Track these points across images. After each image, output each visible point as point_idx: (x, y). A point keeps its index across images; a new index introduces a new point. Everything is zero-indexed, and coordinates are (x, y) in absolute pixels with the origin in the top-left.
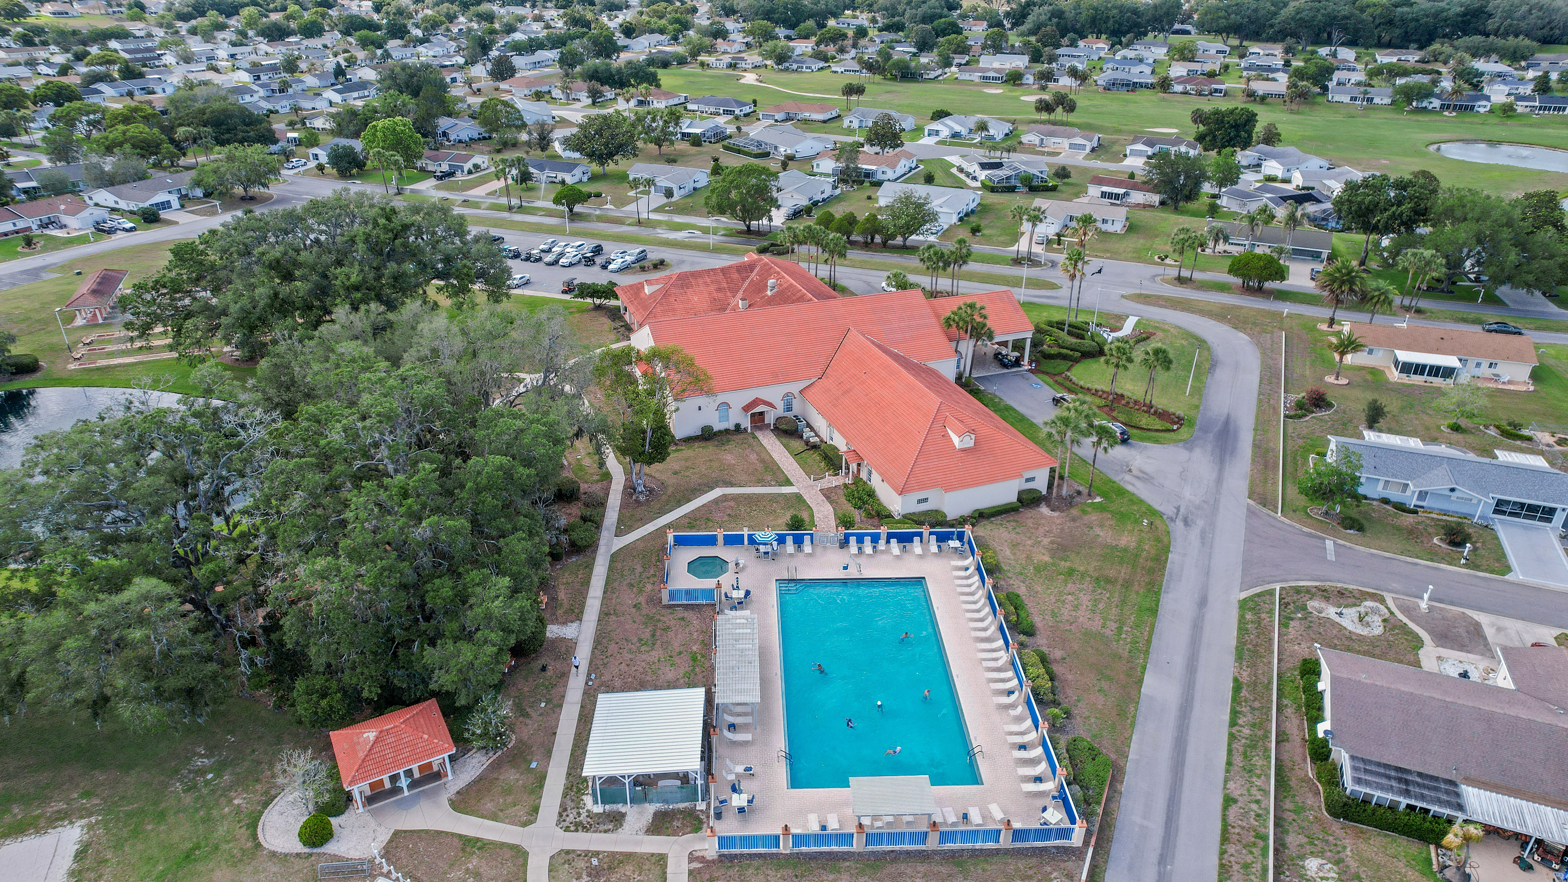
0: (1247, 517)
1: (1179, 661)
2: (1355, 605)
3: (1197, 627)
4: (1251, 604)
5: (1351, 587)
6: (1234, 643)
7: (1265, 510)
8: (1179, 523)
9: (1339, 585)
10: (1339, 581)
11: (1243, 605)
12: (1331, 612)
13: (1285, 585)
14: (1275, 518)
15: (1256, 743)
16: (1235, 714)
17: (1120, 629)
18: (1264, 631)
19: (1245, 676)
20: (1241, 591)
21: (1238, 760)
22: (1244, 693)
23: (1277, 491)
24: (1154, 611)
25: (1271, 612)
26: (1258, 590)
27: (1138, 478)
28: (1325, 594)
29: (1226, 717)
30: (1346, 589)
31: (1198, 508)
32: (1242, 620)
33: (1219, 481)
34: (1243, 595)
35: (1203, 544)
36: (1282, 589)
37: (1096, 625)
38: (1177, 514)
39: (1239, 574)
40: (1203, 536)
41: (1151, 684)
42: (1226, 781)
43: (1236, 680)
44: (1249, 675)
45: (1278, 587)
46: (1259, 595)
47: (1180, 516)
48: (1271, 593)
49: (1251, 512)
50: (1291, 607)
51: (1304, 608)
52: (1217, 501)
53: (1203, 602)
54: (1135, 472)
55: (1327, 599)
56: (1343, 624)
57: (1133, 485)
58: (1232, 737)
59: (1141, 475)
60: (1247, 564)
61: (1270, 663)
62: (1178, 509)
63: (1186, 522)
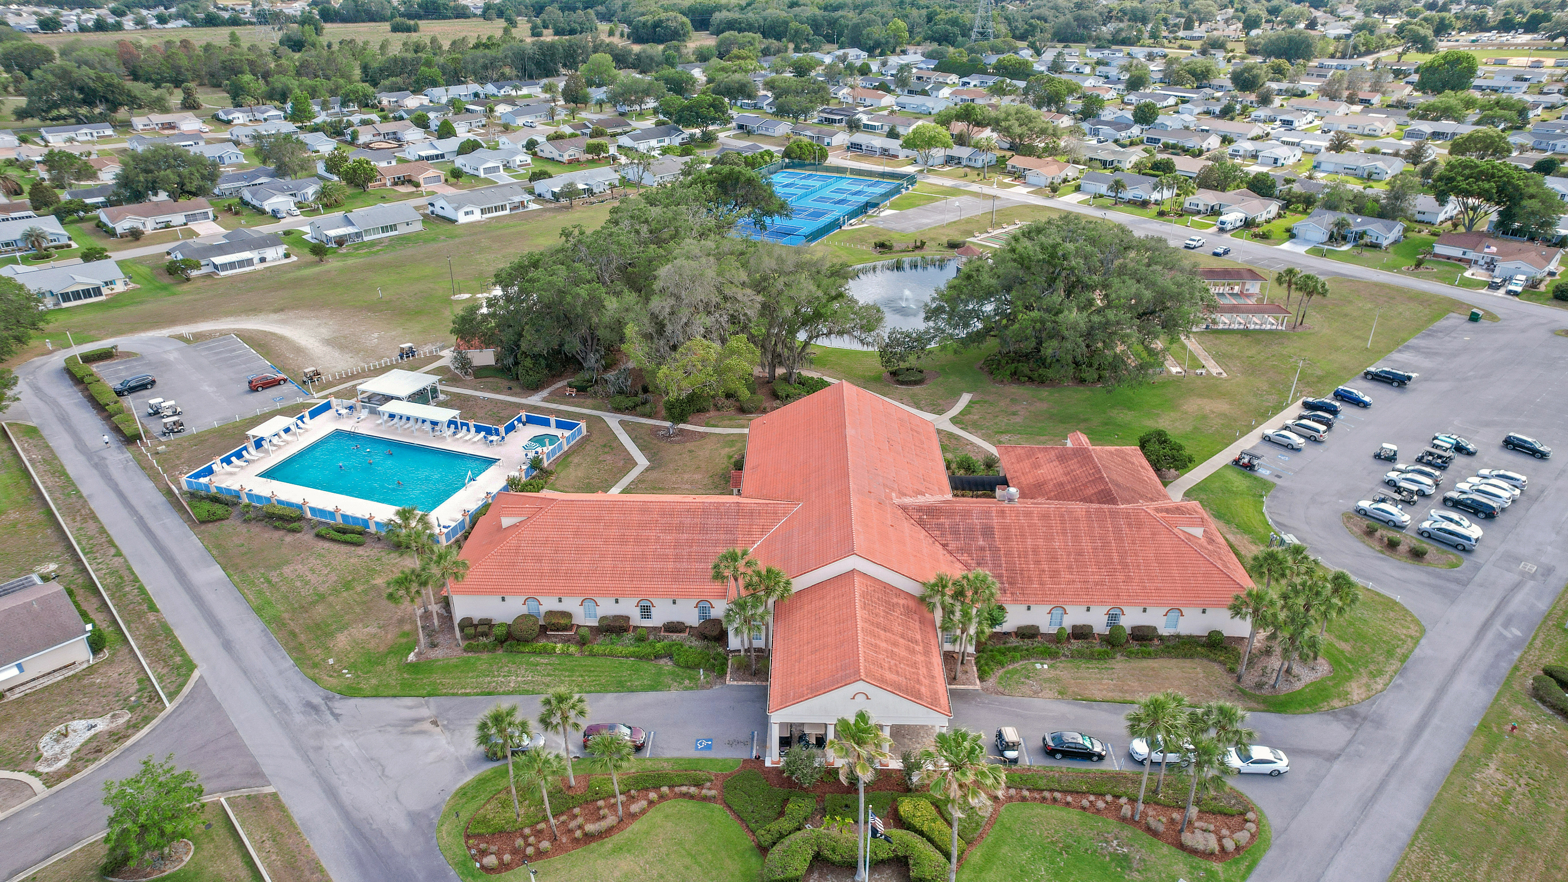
0: (256, 765)
1: (210, 597)
2: (78, 751)
3: (216, 626)
4: (183, 671)
5: (92, 768)
6: (176, 633)
7: (245, 792)
8: (317, 700)
9: (104, 761)
10: (106, 766)
11: (190, 666)
12: (102, 725)
13: (162, 715)
14: (224, 791)
15: (117, 590)
16: (142, 590)
17: (269, 582)
18: (157, 658)
19: (152, 617)
20: (201, 677)
21: (125, 574)
22: (145, 607)
23: (249, 835)
24: (258, 611)
25: (160, 679)
26: (186, 690)
27: (417, 720)
28: (117, 737)
29: (148, 588)
30: (95, 759)
31: (318, 735)
32: (181, 651)
33: (331, 793)
34: (196, 674)
35: (276, 698)
36: (164, 707)
37: (287, 570)
38: (329, 708)
39: (215, 691)
40: (283, 706)
41: (217, 572)
42: (126, 561)
43: (157, 611)
44: (148, 619)
45: (169, 707)
46: (181, 686)
47: (323, 708)
48: (171, 696)
49: (256, 774)
50: (145, 701)
51: (132, 709)
52: (308, 760)
53: (228, 646)
54: (427, 726)
55: (111, 734)
56: (83, 722)
57: (410, 708)
58: (136, 580)
59: (417, 727)
60: (215, 706)
61: (136, 639)
62: (336, 716)
63: (311, 707)
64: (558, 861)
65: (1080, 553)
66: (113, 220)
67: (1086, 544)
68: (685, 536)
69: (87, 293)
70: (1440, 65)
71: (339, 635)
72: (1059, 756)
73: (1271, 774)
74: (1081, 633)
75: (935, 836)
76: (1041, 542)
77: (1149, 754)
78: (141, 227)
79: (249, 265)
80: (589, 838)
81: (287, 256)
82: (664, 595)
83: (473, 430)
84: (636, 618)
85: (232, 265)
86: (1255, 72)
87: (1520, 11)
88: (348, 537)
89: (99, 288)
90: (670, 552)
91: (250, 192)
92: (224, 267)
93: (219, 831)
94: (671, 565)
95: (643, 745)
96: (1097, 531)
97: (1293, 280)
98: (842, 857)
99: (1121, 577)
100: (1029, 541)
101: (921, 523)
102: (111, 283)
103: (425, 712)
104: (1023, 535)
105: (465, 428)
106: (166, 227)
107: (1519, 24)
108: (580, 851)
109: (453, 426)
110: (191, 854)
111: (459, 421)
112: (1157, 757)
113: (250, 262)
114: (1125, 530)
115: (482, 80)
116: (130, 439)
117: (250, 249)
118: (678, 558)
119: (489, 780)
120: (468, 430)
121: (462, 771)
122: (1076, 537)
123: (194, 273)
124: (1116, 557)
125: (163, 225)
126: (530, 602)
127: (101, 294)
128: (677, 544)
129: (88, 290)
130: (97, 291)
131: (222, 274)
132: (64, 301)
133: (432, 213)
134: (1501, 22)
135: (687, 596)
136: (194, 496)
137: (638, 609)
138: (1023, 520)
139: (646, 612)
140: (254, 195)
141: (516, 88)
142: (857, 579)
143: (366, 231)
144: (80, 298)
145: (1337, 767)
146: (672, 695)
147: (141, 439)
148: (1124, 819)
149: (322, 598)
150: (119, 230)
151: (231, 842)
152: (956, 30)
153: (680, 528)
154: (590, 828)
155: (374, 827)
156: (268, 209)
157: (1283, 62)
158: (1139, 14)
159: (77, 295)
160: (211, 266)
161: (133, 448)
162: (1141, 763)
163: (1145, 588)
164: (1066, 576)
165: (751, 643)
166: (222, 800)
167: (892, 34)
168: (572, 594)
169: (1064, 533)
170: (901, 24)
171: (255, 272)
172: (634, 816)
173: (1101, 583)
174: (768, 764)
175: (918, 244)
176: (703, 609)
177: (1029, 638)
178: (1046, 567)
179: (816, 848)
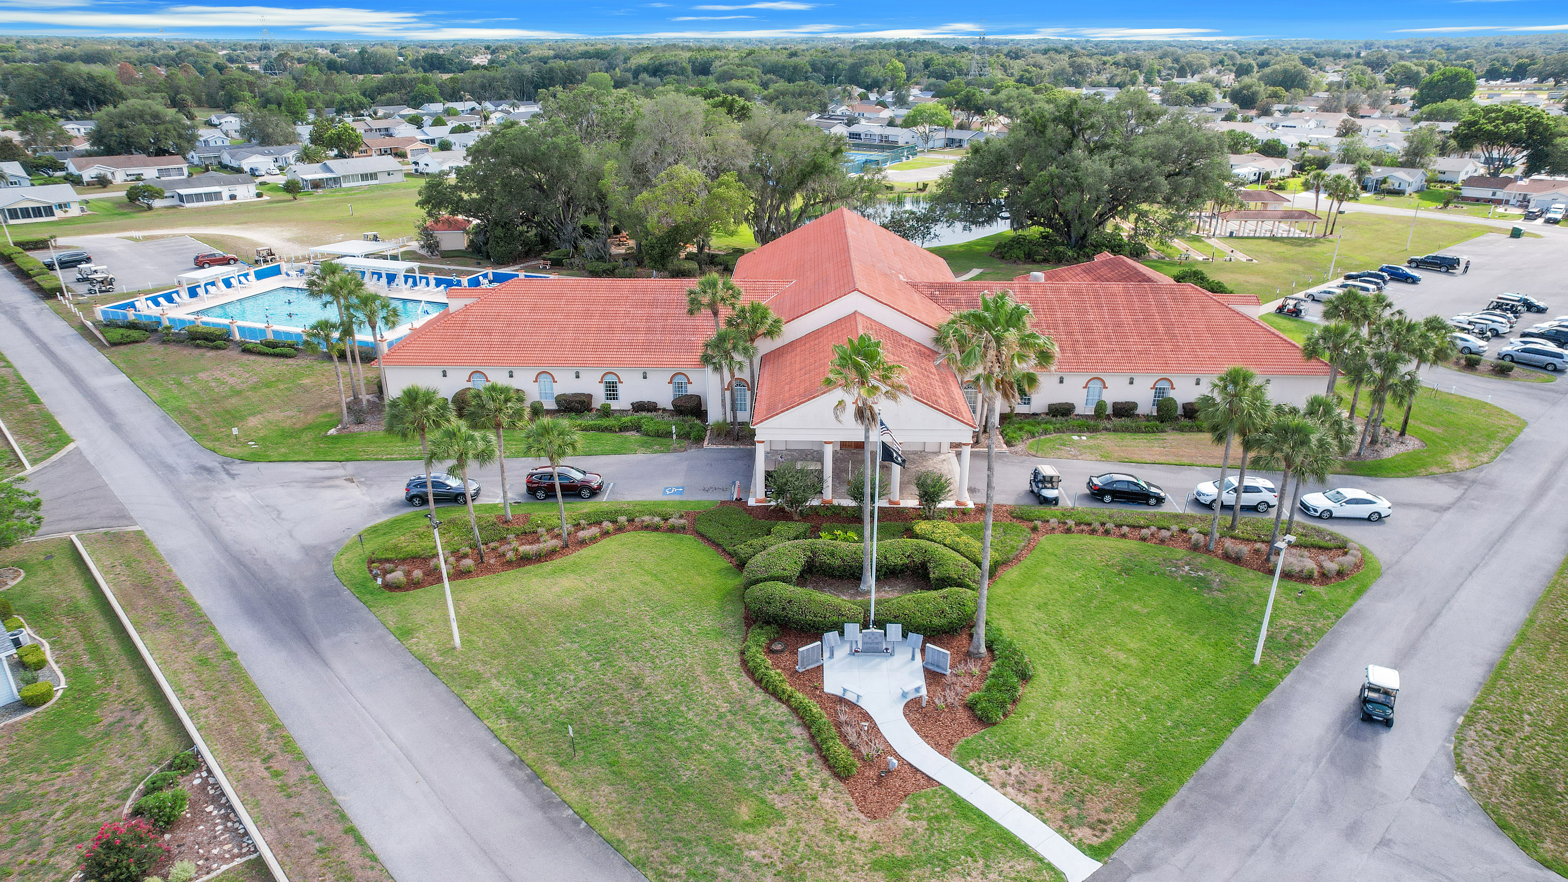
0: (123, 510)
1: (106, 394)
3: (107, 413)
4: (56, 444)
6: (58, 419)
7: (103, 530)
8: (212, 465)
11: (66, 441)
13: (20, 475)
14: (77, 530)
16: (28, 391)
17: (179, 384)
19: (32, 408)
20: (76, 448)
22: (27, 402)
23: (97, 561)
24: (161, 404)
25: (27, 449)
26: (55, 457)
27: (328, 478)
31: (206, 489)
32: (58, 430)
33: (211, 532)
34: (71, 446)
35: (163, 463)
36: (24, 470)
37: (202, 375)
38: (226, 470)
39: (90, 458)
40: (171, 469)
41: (120, 379)
42: (15, 370)
43: (40, 403)
44: (28, 409)
45: (31, 469)
46: (50, 455)
47: (218, 470)
48: (36, 462)
49: (122, 517)
52: (189, 507)
53: (117, 428)
54: (339, 482)
57: (323, 468)
59: (327, 483)
62: (233, 476)
63: (204, 469)
64: (482, 580)
65: (1119, 325)
66: (80, 168)
67: (1125, 317)
68: (659, 311)
69: (37, 212)
70: (1438, 81)
71: (251, 418)
72: (1108, 498)
73: (1369, 519)
74: (1125, 410)
75: (962, 547)
76: (1073, 315)
77: (1220, 494)
78: (110, 177)
79: (217, 199)
80: (525, 560)
81: (259, 195)
82: (633, 366)
83: (432, 282)
84: (599, 398)
85: (198, 197)
86: (1254, 88)
87: (1505, 64)
88: (278, 350)
89: (50, 208)
90: (642, 325)
91: (229, 154)
92: (190, 198)
93: (62, 563)
94: (641, 337)
95: (600, 487)
96: (1137, 305)
97: (1321, 184)
98: (843, 560)
99: (1168, 347)
100: (1059, 314)
101: (933, 298)
102: (66, 205)
103: (340, 472)
104: (1051, 309)
105: (424, 281)
106: (137, 180)
107: (1506, 73)
108: (512, 573)
109: (410, 280)
110: (20, 579)
111: (418, 275)
112: (1229, 498)
113: (217, 196)
114: (1170, 304)
115: (479, 100)
116: (49, 294)
117: (220, 185)
118: (650, 330)
119: (409, 520)
120: (428, 284)
121: (377, 514)
122: (1113, 310)
123: (157, 203)
124: (1161, 329)
125: (133, 178)
126: (475, 378)
127: (53, 214)
128: (649, 318)
129: (39, 208)
130: (49, 211)
131: (187, 205)
132: (12, 218)
133: (416, 171)
134: (1488, 72)
135: (660, 366)
136: (109, 325)
137: (602, 386)
138: (1050, 295)
139: (612, 390)
140: (232, 156)
141: (513, 105)
142: (859, 319)
143: (345, 177)
144: (29, 217)
145: (1448, 516)
146: (640, 456)
147: (62, 295)
148: (1195, 548)
149: (239, 393)
150: (86, 178)
151: (73, 570)
152: (952, 70)
153: (654, 304)
154: (525, 549)
155: (257, 556)
156: (246, 168)
157: (1281, 90)
158: (1133, 62)
159: (26, 213)
160: (176, 196)
161: (51, 302)
162: (1209, 506)
163: (1197, 356)
164: (1103, 345)
165: (735, 417)
166: (74, 537)
167: (890, 73)
168: (525, 364)
169: (1099, 306)
170: (900, 65)
171: (224, 205)
172: (583, 543)
173: (1147, 352)
174: (751, 502)
175: (921, 186)
176: (678, 381)
177: (1063, 415)
178: (1080, 338)
179: (809, 554)
